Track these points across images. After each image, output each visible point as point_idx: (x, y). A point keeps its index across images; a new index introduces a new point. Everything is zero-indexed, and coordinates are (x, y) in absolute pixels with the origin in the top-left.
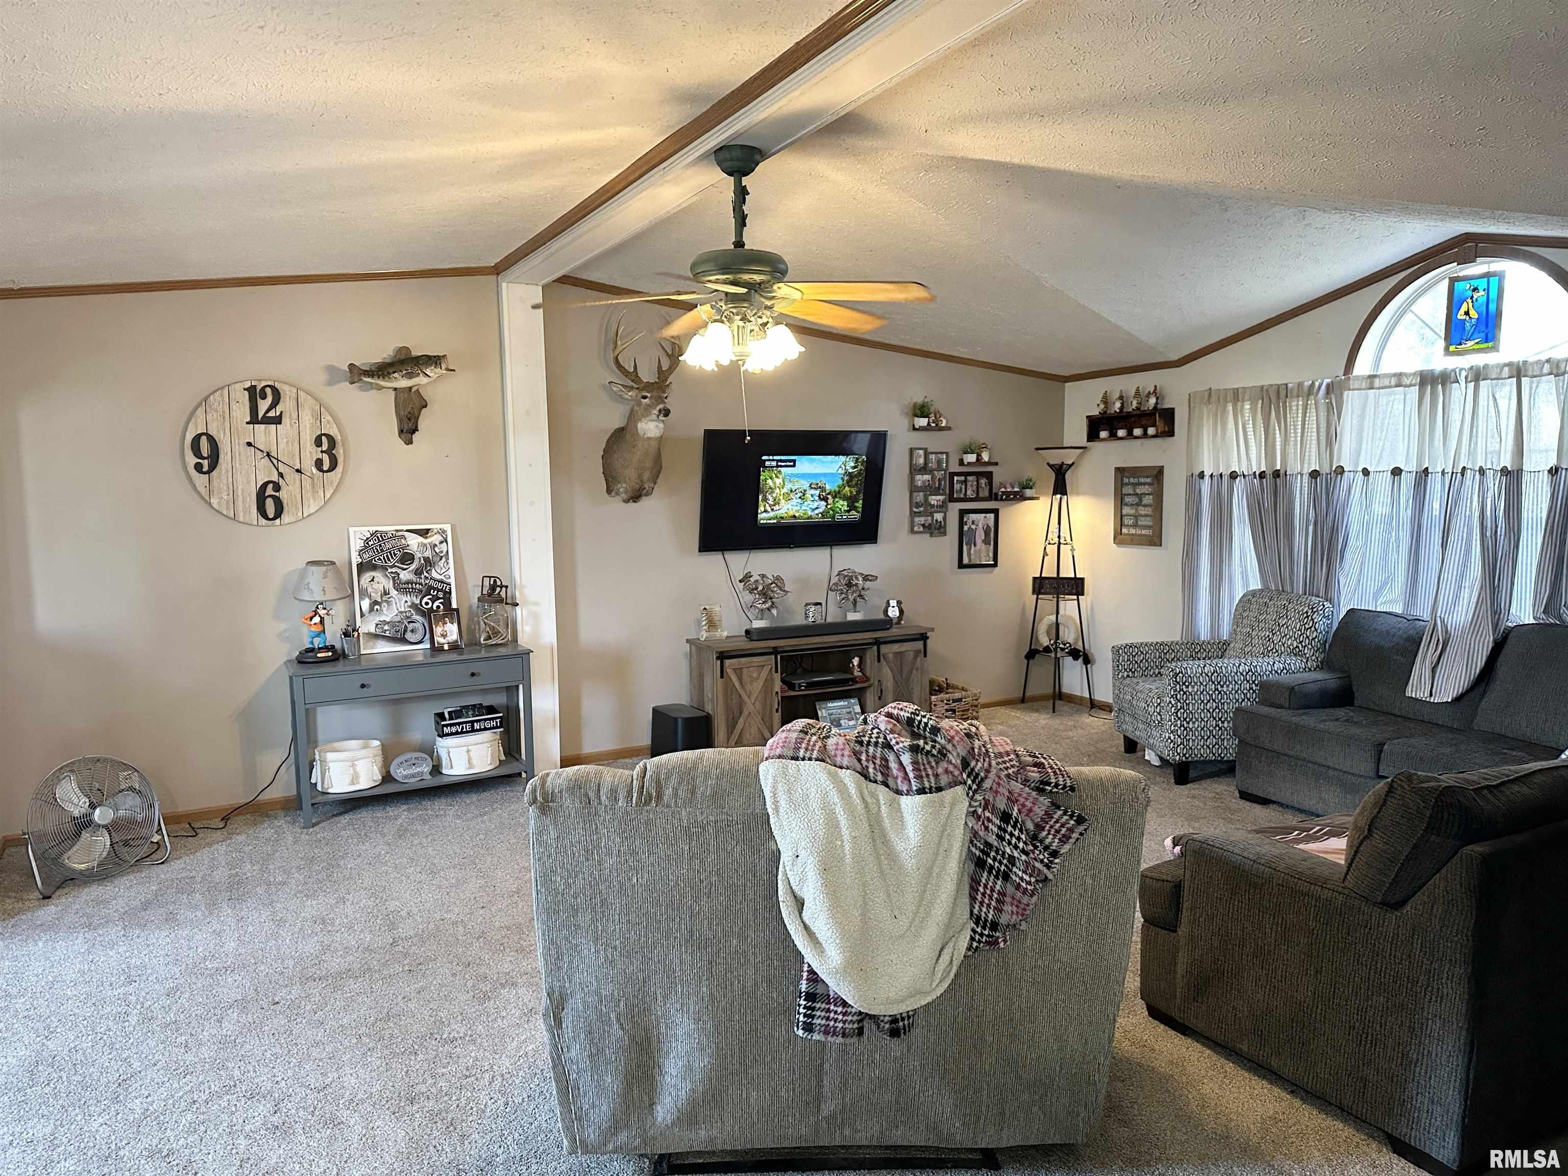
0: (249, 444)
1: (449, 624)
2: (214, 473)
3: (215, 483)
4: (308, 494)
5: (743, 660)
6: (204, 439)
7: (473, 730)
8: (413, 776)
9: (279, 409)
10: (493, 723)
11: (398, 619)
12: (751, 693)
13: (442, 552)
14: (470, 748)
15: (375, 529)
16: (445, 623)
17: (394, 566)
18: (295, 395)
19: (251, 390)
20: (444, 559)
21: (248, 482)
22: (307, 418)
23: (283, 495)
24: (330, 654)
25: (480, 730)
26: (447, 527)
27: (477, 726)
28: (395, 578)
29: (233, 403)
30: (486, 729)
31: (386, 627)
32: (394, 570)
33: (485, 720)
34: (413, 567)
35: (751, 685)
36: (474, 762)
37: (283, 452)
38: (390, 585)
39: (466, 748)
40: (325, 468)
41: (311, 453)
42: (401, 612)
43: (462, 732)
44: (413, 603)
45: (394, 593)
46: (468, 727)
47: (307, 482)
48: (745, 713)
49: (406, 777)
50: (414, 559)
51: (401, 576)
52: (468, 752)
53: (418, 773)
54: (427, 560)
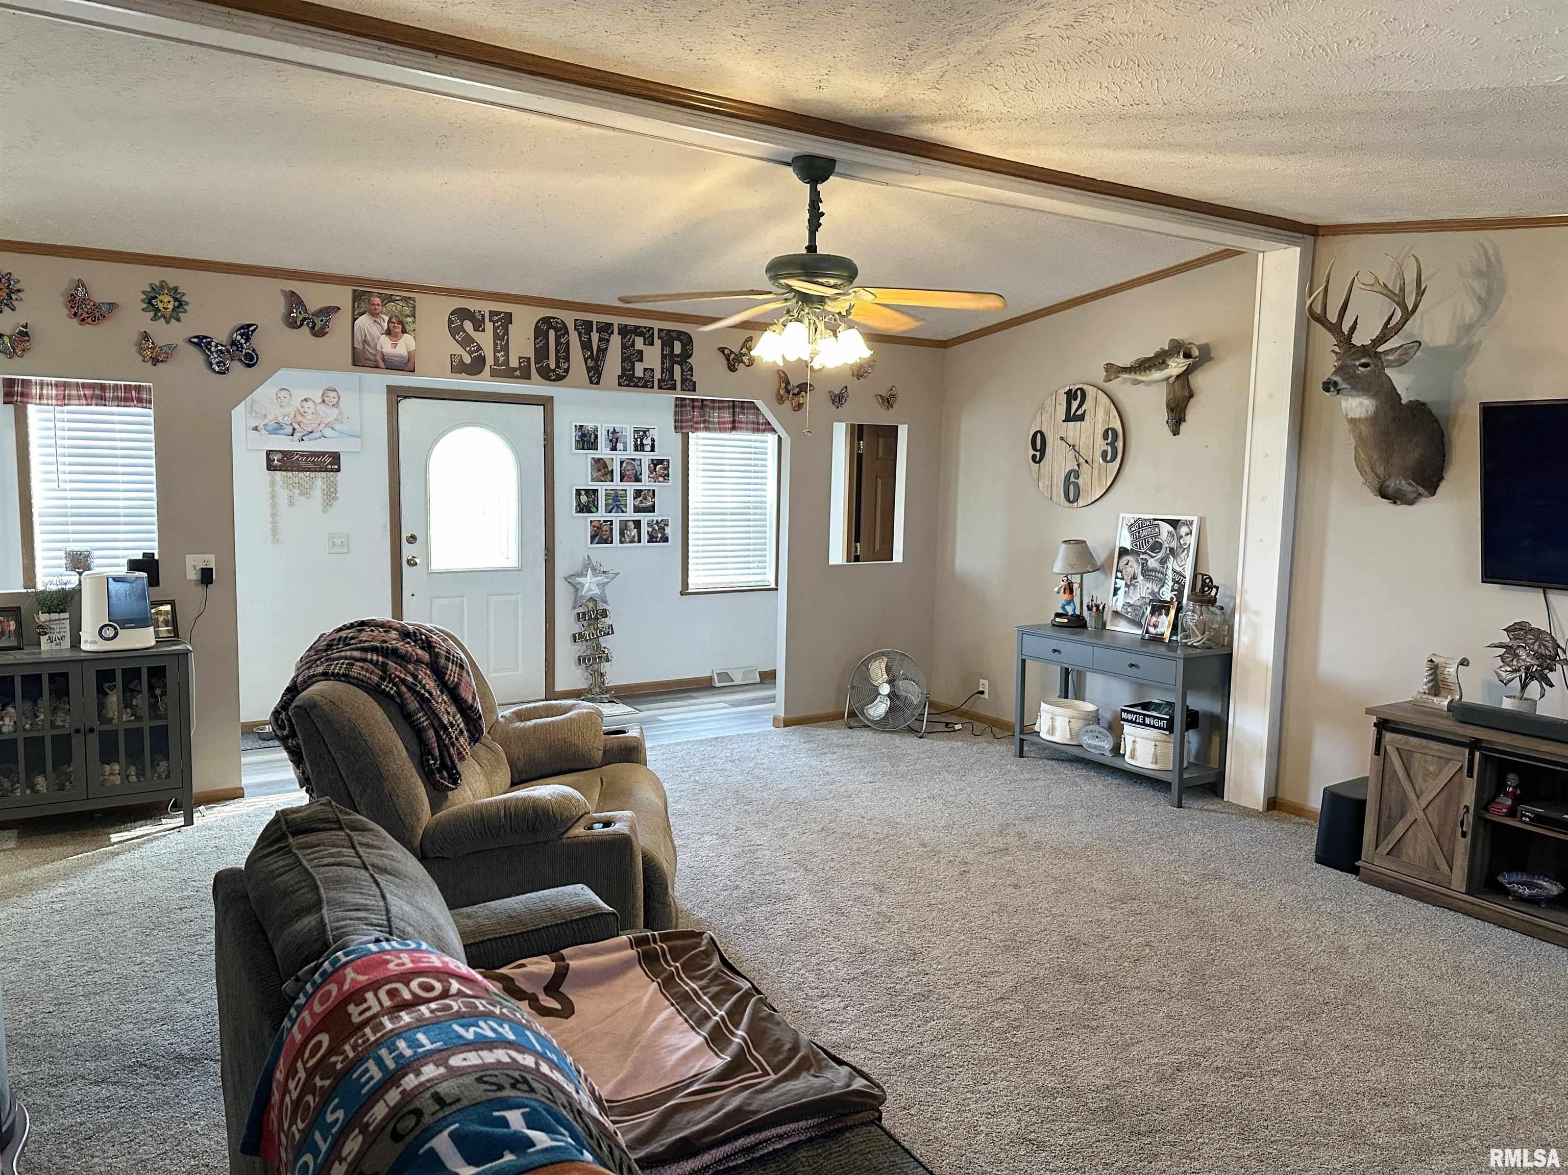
0: (1062, 438)
1: (1164, 616)
2: (1042, 463)
3: (1042, 470)
4: (1096, 482)
5: (1413, 740)
6: (1039, 435)
7: (1144, 724)
8: (1095, 747)
9: (1084, 407)
10: (1161, 724)
11: (1139, 603)
12: (1422, 792)
13: (1185, 544)
14: (1137, 739)
15: (1137, 516)
16: (1160, 614)
17: (1145, 553)
18: (1095, 395)
19: (1069, 393)
20: (1186, 552)
21: (1060, 470)
22: (1101, 414)
23: (1080, 481)
24: (1066, 621)
25: (1149, 726)
26: (1195, 519)
27: (1147, 721)
28: (1144, 564)
29: (1057, 404)
30: (1154, 727)
31: (1129, 610)
32: (1144, 556)
33: (1155, 717)
34: (1160, 555)
35: (1425, 781)
36: (1138, 754)
37: (1083, 445)
38: (1138, 570)
39: (1133, 738)
40: (1108, 459)
41: (1101, 445)
42: (1143, 598)
43: (1135, 722)
44: (1153, 591)
45: (1140, 578)
46: (1140, 720)
47: (1096, 472)
48: (1410, 818)
49: (1089, 746)
50: (1161, 548)
51: (1149, 563)
52: (1134, 741)
53: (1100, 747)
54: (1172, 550)
